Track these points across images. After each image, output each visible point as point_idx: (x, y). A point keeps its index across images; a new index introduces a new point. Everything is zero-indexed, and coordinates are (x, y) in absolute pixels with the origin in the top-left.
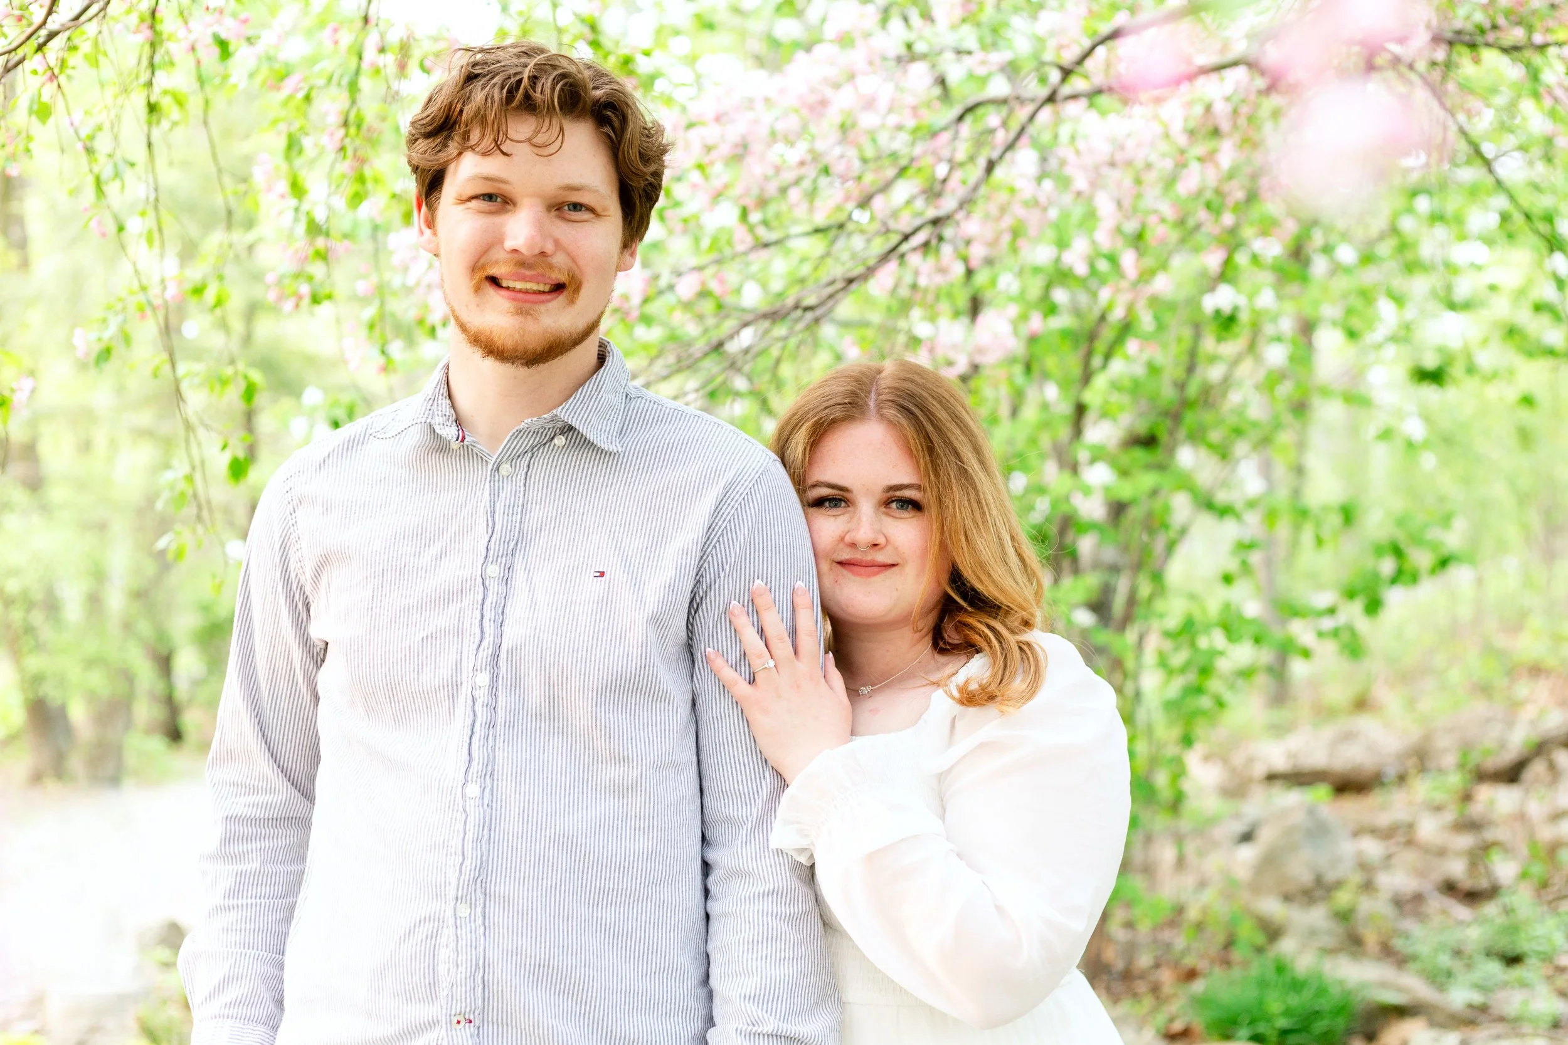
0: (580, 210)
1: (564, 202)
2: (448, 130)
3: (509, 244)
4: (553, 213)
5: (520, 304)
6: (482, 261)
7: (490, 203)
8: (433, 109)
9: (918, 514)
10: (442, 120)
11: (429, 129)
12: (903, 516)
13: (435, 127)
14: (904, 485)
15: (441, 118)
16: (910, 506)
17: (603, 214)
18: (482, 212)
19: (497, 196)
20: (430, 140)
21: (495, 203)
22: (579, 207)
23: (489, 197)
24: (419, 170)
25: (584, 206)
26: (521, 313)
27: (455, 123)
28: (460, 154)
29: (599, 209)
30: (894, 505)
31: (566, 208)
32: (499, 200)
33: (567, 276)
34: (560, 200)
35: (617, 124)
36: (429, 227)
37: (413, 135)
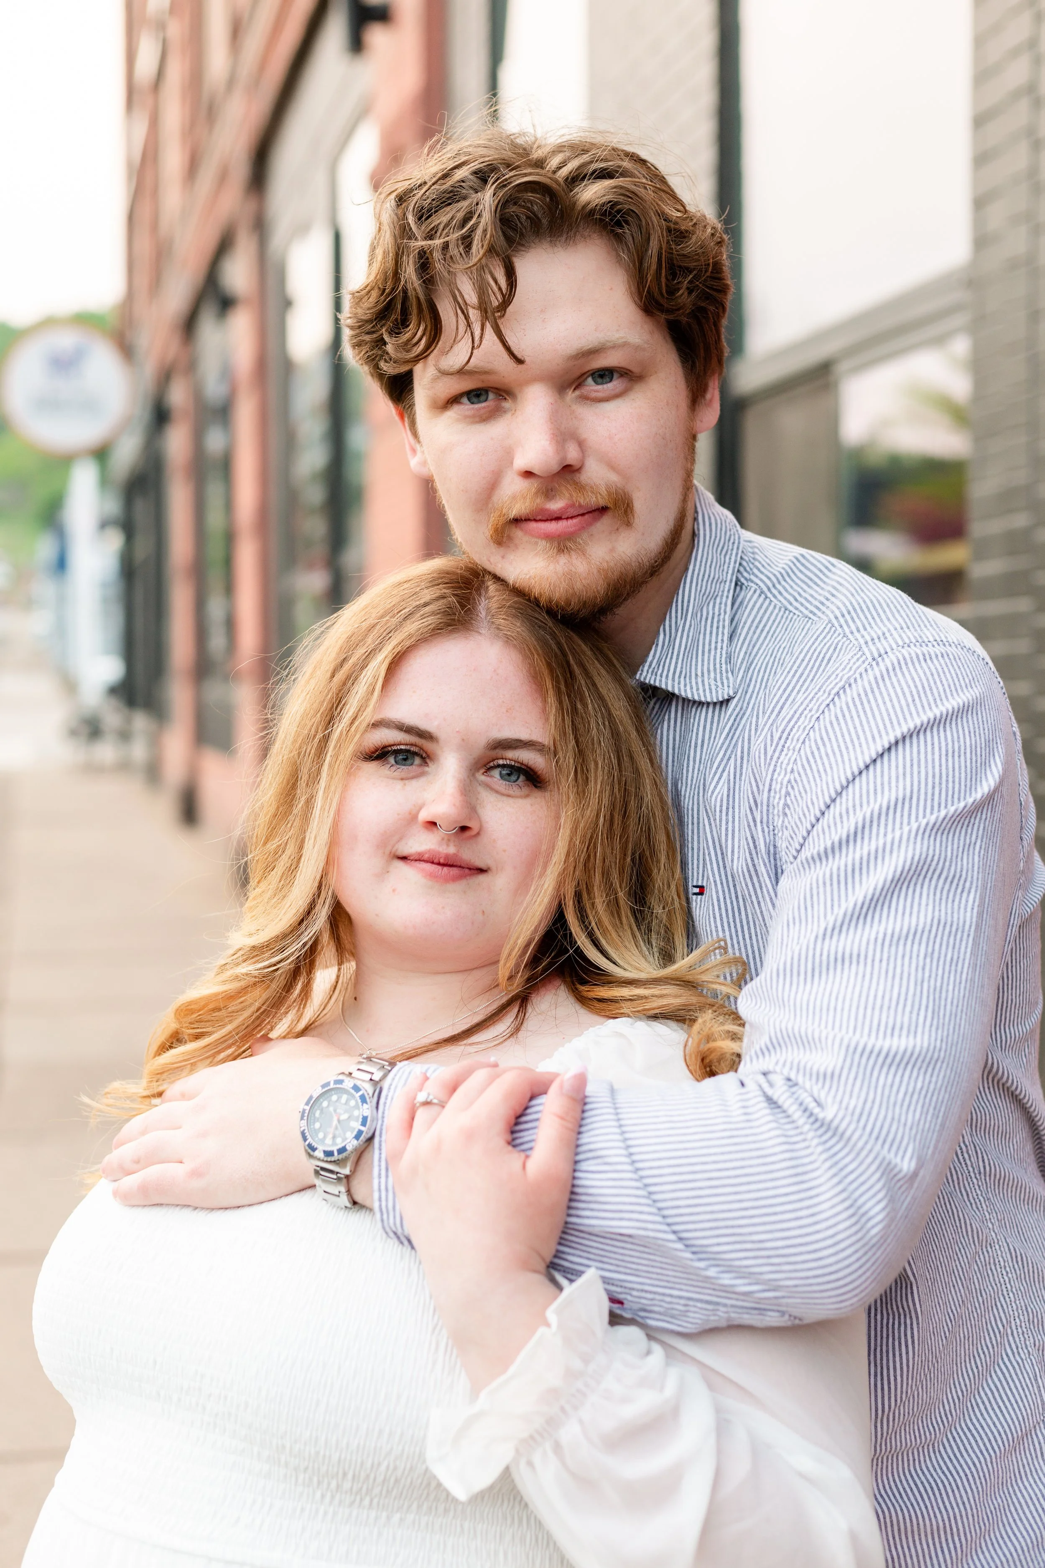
9: (537, 794)
12: (511, 792)
14: (520, 741)
16: (522, 778)
30: (496, 773)
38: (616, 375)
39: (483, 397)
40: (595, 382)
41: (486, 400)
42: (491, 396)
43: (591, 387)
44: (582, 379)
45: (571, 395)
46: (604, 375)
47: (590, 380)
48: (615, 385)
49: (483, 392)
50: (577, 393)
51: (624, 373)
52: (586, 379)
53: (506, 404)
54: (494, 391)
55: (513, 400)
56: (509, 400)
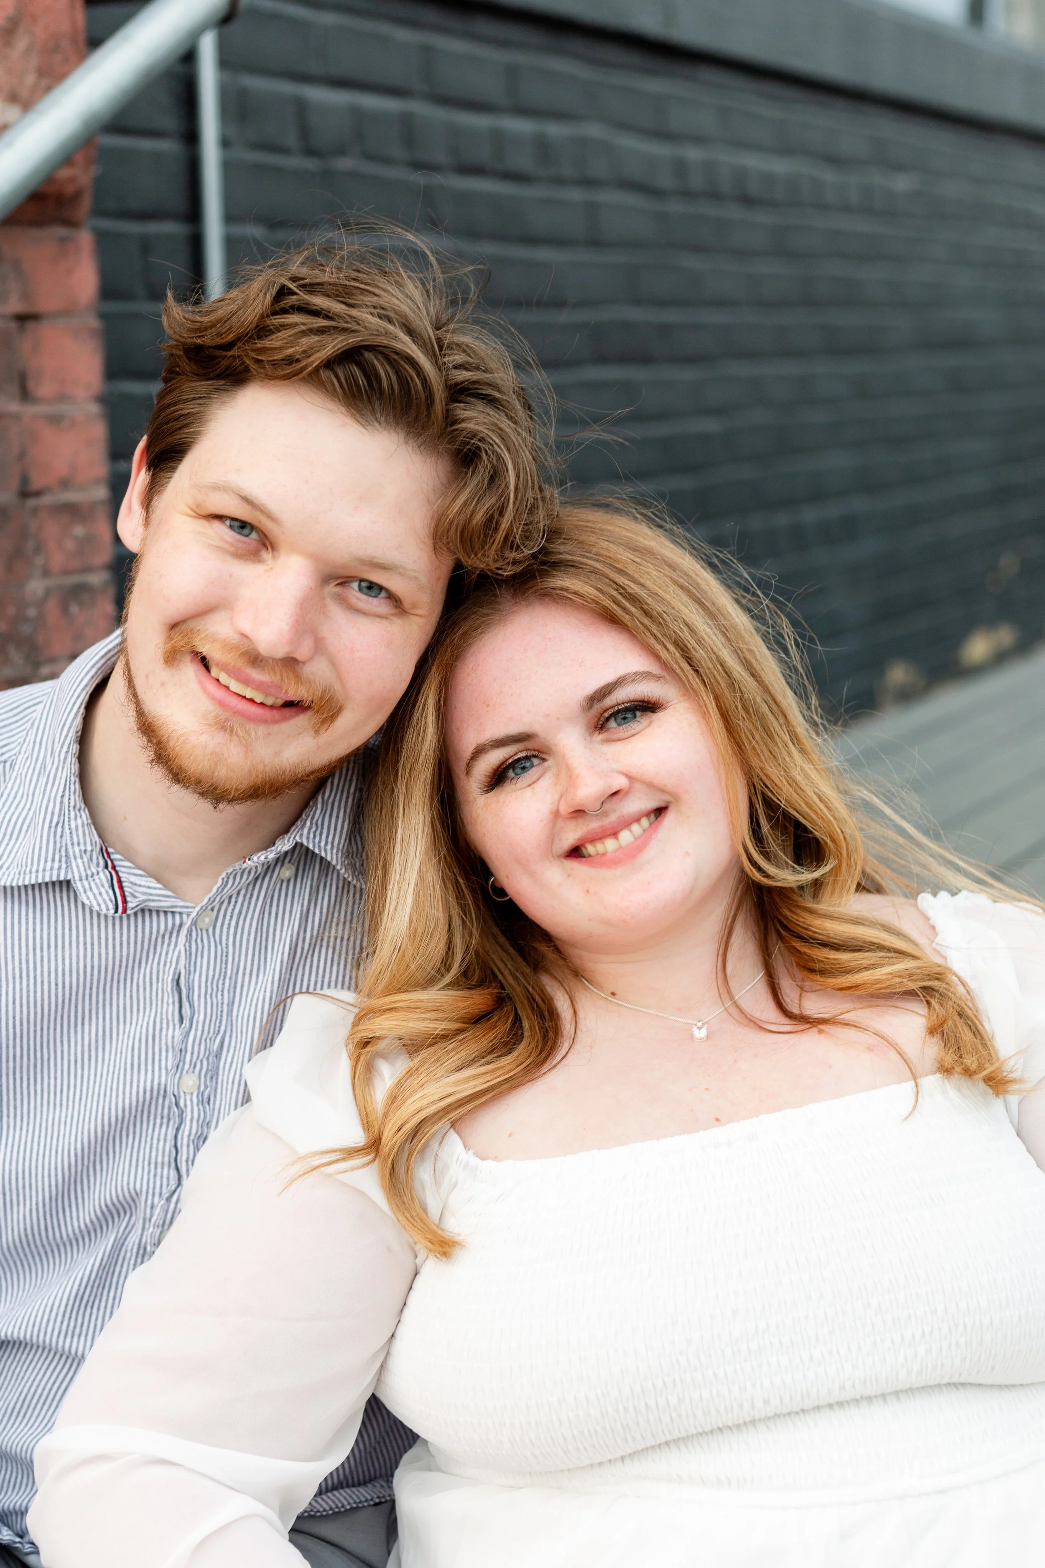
38: (383, 594)
39: (246, 531)
40: (360, 589)
41: (247, 536)
42: (254, 535)
43: (353, 593)
44: (351, 579)
45: (331, 588)
46: (372, 588)
47: (355, 585)
48: (378, 604)
49: (249, 527)
50: (338, 589)
51: (393, 598)
52: (352, 581)
53: (266, 555)
54: (259, 535)
55: (274, 557)
56: (271, 555)
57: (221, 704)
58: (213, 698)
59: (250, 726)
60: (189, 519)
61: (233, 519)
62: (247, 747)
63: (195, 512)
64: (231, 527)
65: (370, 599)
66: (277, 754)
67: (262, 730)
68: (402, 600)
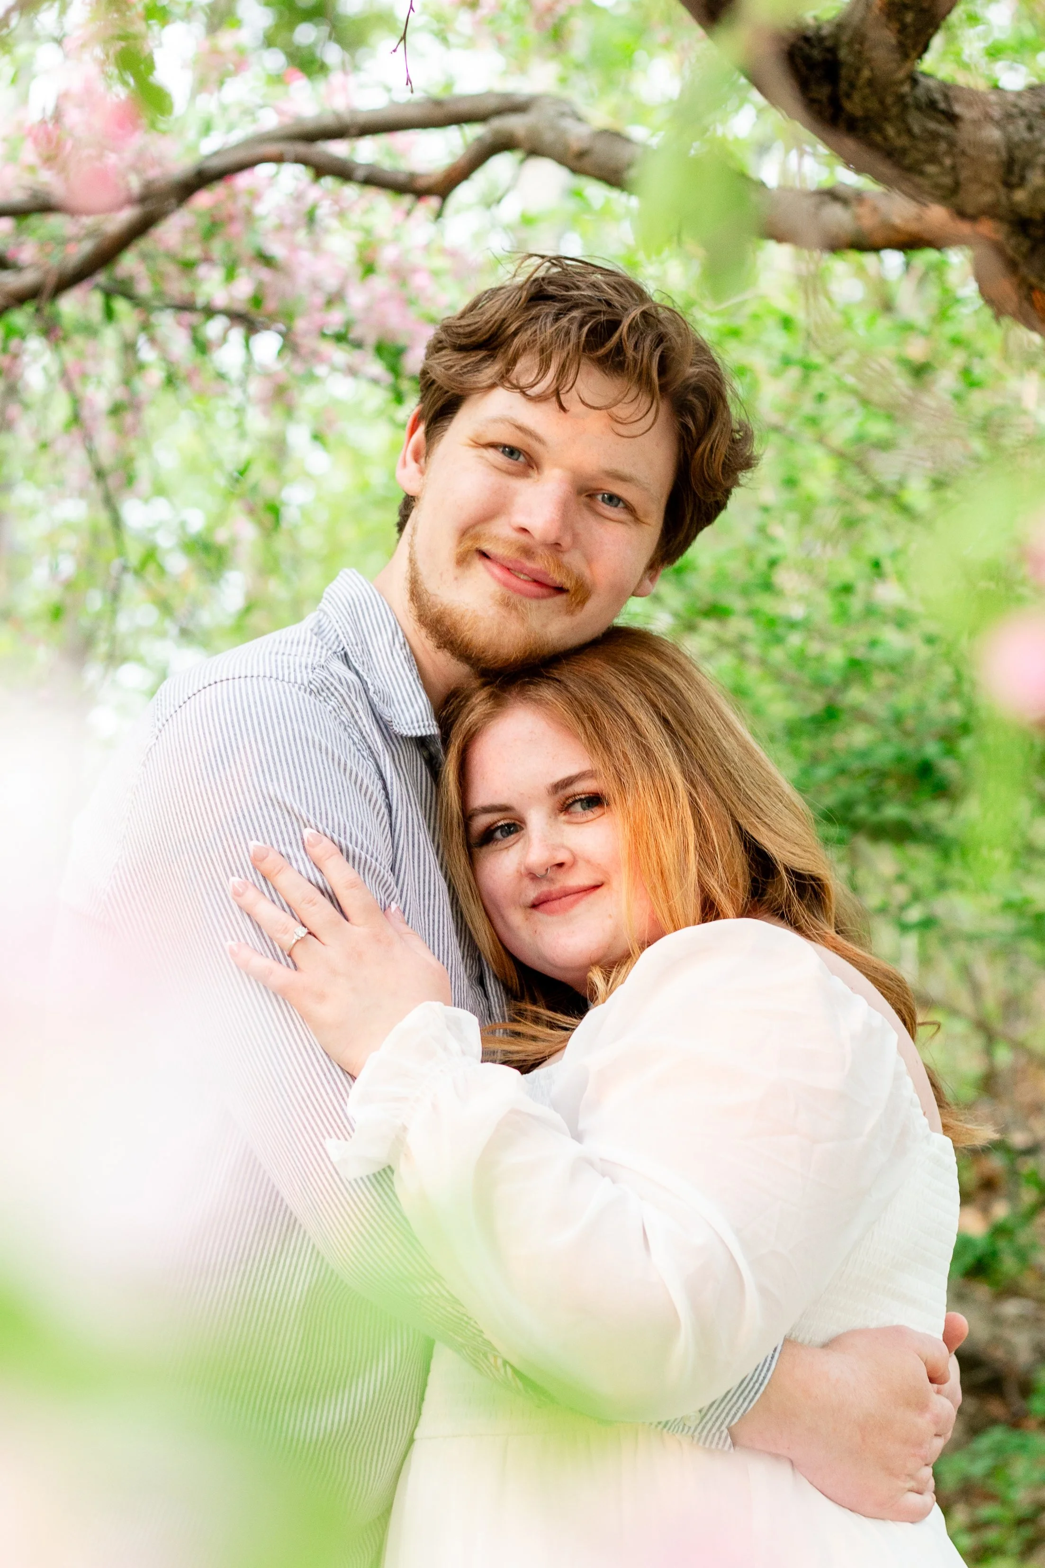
0: (616, 506)
1: (601, 489)
2: (489, 350)
3: (521, 520)
4: (583, 499)
5: (509, 593)
6: (477, 528)
7: (510, 460)
8: (476, 319)
10: (485, 337)
11: (464, 341)
13: (474, 342)
15: (485, 334)
17: (642, 519)
18: (496, 467)
19: (520, 453)
20: (461, 355)
21: (516, 462)
22: (615, 501)
23: (511, 451)
24: (434, 387)
25: (623, 502)
26: (507, 605)
27: (501, 345)
28: (493, 386)
29: (640, 513)
31: (600, 497)
32: (522, 459)
33: (573, 582)
34: (594, 485)
35: (700, 414)
36: (416, 460)
37: (440, 342)
38: (621, 505)
39: (515, 456)
40: (604, 500)
41: (517, 459)
43: (600, 503)
44: (595, 493)
46: (613, 499)
48: (621, 513)
49: (517, 453)
50: (589, 502)
51: (630, 509)
52: (598, 494)
53: (533, 473)
54: (526, 458)
55: (539, 473)
56: (536, 472)
57: (506, 585)
58: (499, 580)
59: (526, 601)
60: (470, 449)
61: (505, 446)
62: (522, 619)
63: (476, 443)
64: (503, 452)
65: (613, 509)
66: (544, 626)
67: (534, 603)
68: (637, 509)
